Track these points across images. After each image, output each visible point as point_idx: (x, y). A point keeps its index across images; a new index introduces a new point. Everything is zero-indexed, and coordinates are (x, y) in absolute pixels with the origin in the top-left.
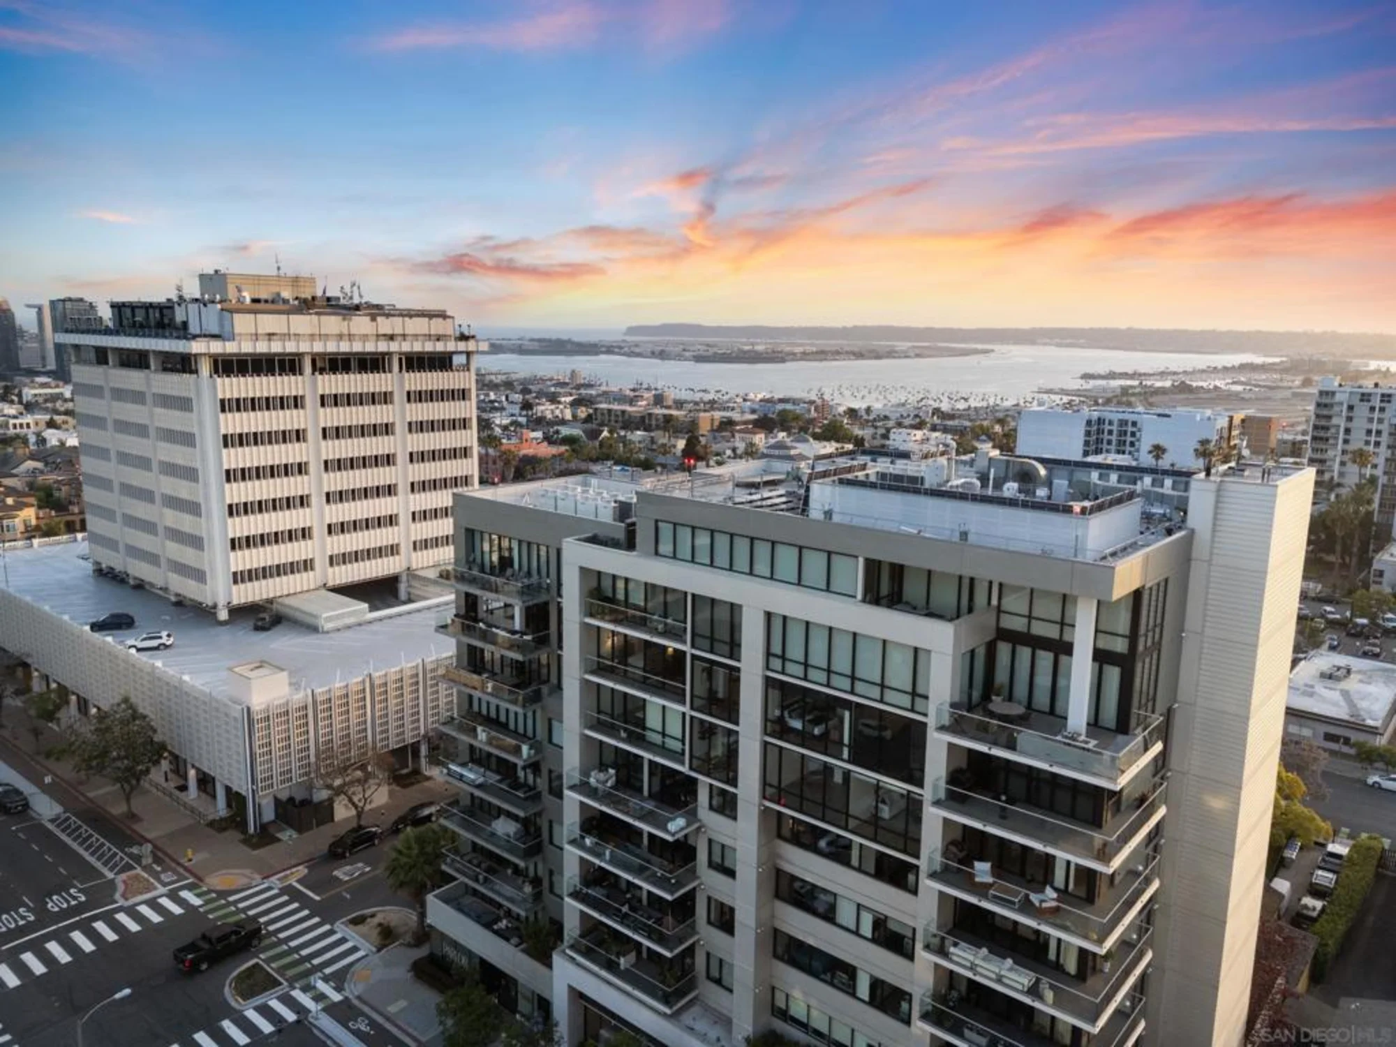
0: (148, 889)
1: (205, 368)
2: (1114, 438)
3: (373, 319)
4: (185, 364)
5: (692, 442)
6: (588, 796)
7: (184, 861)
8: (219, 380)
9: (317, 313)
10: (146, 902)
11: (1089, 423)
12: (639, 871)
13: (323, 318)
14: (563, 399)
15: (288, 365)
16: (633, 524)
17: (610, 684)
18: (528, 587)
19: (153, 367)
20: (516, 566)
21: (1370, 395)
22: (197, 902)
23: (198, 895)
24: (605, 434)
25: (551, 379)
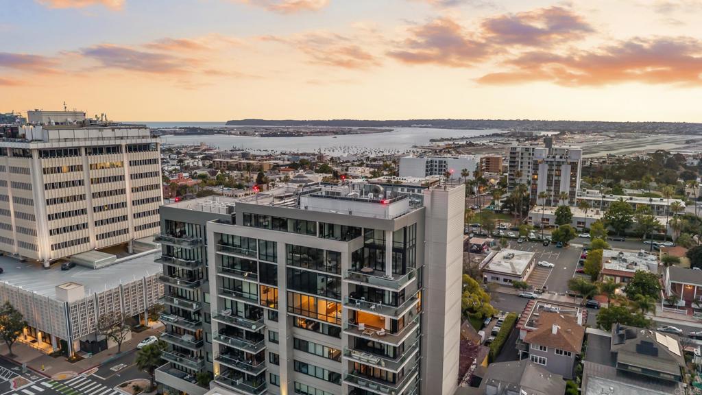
0: (27, 383)
1: (36, 155)
2: (437, 168)
3: (113, 130)
4: (26, 154)
5: (261, 176)
6: (221, 320)
7: (41, 371)
8: (43, 160)
9: (87, 129)
10: (26, 388)
11: (427, 162)
12: (243, 345)
13: (90, 131)
14: (197, 157)
15: (75, 152)
16: (234, 215)
17: (228, 276)
18: (193, 241)
19: (9, 155)
20: (187, 234)
21: (528, 148)
22: (50, 386)
23: (50, 383)
24: (219, 173)
25: (191, 147)
